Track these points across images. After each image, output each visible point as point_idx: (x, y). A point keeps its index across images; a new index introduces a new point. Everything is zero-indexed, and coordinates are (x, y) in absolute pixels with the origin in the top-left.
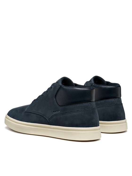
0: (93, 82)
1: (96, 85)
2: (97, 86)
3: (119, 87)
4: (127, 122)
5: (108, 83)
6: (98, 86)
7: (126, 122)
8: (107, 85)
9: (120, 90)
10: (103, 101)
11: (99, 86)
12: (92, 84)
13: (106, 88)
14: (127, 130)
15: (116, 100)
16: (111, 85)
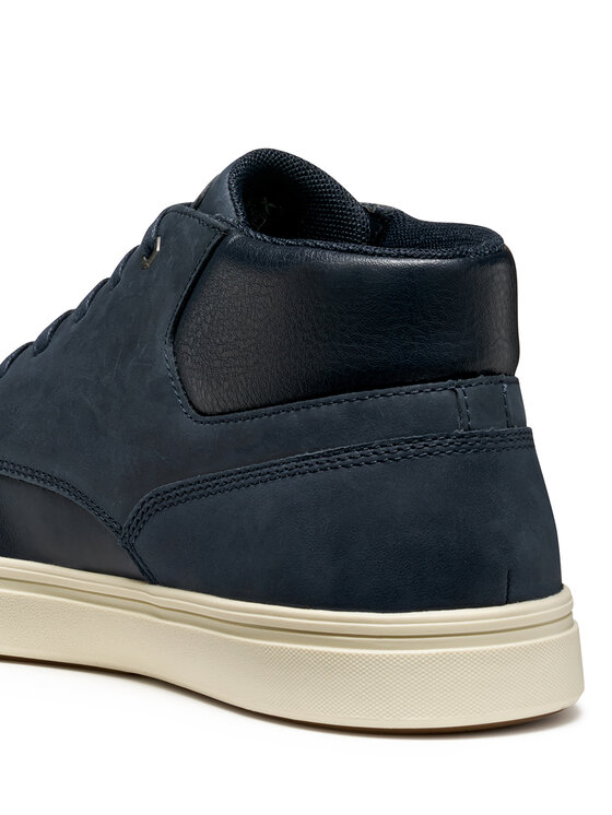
0: (230, 211)
1: (260, 242)
2: (278, 248)
3: (501, 266)
4: (575, 617)
5: (387, 226)
6: (278, 251)
7: (567, 619)
8: (377, 244)
9: (502, 294)
10: (330, 409)
11: (298, 253)
12: (226, 234)
13: (359, 271)
14: (584, 702)
15: (469, 391)
16: (422, 246)
